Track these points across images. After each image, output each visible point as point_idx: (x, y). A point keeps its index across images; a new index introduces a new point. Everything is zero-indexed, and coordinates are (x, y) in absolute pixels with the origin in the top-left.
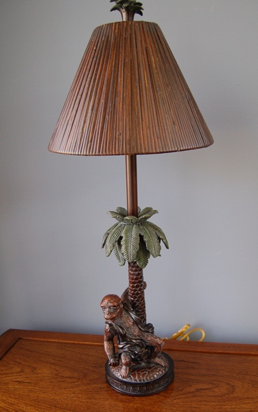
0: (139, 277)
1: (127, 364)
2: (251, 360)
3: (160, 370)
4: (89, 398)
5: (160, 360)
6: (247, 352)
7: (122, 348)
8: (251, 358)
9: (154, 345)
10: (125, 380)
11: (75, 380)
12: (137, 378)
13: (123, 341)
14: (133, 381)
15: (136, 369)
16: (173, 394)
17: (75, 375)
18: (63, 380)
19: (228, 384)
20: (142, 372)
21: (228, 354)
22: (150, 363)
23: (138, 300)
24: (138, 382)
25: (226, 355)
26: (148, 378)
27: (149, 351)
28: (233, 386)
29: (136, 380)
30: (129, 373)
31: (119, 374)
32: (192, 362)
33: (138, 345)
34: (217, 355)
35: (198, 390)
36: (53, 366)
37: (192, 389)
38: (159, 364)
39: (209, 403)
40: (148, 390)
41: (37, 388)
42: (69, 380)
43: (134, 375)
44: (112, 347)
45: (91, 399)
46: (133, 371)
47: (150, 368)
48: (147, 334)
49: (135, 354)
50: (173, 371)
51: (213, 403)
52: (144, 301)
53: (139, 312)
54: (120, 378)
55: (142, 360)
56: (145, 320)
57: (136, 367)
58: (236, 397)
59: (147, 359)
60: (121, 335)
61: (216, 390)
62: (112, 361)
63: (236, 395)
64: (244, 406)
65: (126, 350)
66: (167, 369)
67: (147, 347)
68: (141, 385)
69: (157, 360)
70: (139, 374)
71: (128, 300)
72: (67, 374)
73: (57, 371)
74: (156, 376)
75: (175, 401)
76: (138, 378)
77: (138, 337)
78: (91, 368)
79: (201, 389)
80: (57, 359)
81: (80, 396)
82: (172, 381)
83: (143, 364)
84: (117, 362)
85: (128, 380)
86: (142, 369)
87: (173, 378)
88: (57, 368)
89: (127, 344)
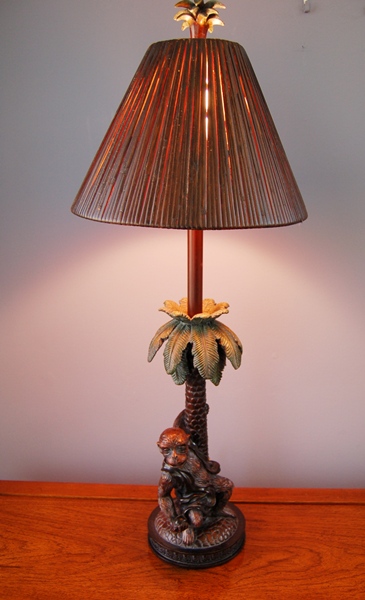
2: (336, 513)
4: (115, 587)
6: (328, 501)
8: (334, 509)
11: (89, 559)
13: (187, 493)
16: (237, 572)
17: (88, 550)
18: (70, 559)
19: (311, 551)
21: (303, 504)
25: (300, 506)
28: (318, 554)
32: (256, 521)
33: (208, 495)
34: (288, 507)
35: (271, 563)
36: (52, 538)
37: (262, 562)
39: (289, 583)
41: (32, 575)
42: (78, 559)
45: (117, 588)
51: (296, 582)
58: (325, 571)
61: (296, 561)
63: (325, 567)
64: (339, 583)
72: (75, 549)
73: (58, 545)
75: (241, 583)
79: (275, 561)
80: (57, 525)
81: (100, 583)
88: (59, 540)
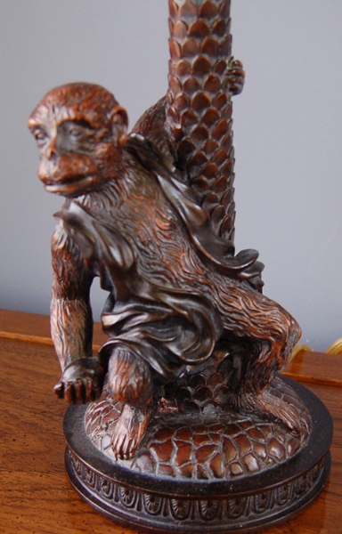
0: (211, 23)
1: (128, 397)
3: (273, 442)
5: (278, 401)
7: (117, 328)
9: (258, 332)
10: (126, 464)
12: (173, 461)
14: (159, 474)
15: (177, 426)
20: (199, 439)
22: (236, 410)
23: (200, 133)
24: (179, 478)
26: (222, 469)
27: (238, 362)
29: (172, 473)
30: (144, 441)
31: (107, 441)
33: (187, 323)
38: (271, 418)
40: (214, 515)
43: (165, 451)
44: (79, 323)
46: (165, 432)
47: (233, 429)
48: (229, 282)
49: (172, 362)
50: (327, 454)
52: (228, 143)
53: (201, 184)
54: (110, 454)
55: (203, 394)
56: (228, 227)
57: (180, 419)
59: (224, 390)
60: (114, 267)
62: (69, 375)
65: (133, 335)
66: (303, 443)
67: (227, 340)
68: (188, 493)
69: (266, 400)
70: (185, 448)
71: (160, 134)
74: (253, 464)
76: (181, 461)
77: (186, 288)
78: (27, 416)
82: (320, 492)
83: (209, 412)
84: (88, 381)
85: (139, 466)
86: (201, 428)
87: (325, 479)
89: (138, 311)
